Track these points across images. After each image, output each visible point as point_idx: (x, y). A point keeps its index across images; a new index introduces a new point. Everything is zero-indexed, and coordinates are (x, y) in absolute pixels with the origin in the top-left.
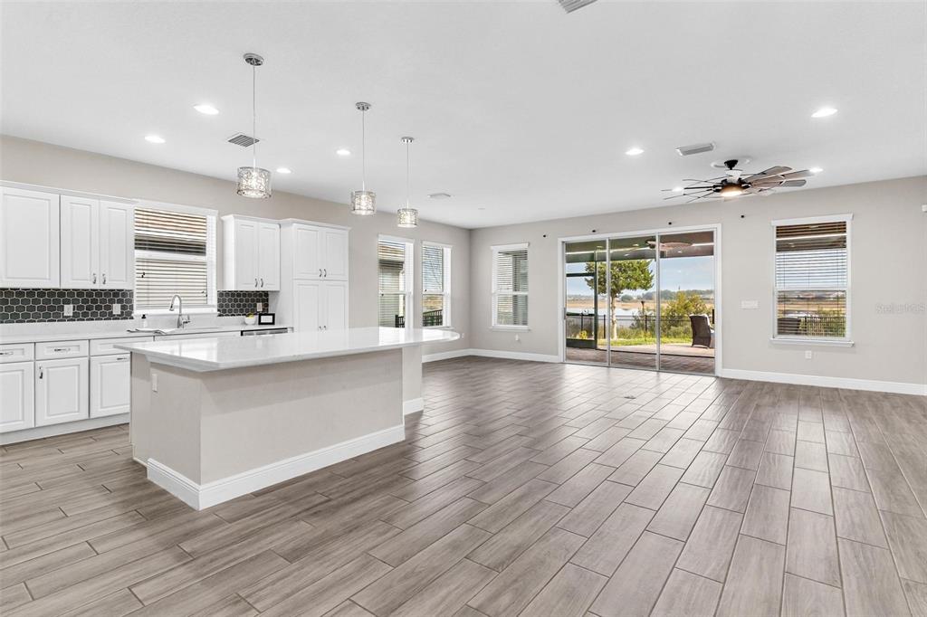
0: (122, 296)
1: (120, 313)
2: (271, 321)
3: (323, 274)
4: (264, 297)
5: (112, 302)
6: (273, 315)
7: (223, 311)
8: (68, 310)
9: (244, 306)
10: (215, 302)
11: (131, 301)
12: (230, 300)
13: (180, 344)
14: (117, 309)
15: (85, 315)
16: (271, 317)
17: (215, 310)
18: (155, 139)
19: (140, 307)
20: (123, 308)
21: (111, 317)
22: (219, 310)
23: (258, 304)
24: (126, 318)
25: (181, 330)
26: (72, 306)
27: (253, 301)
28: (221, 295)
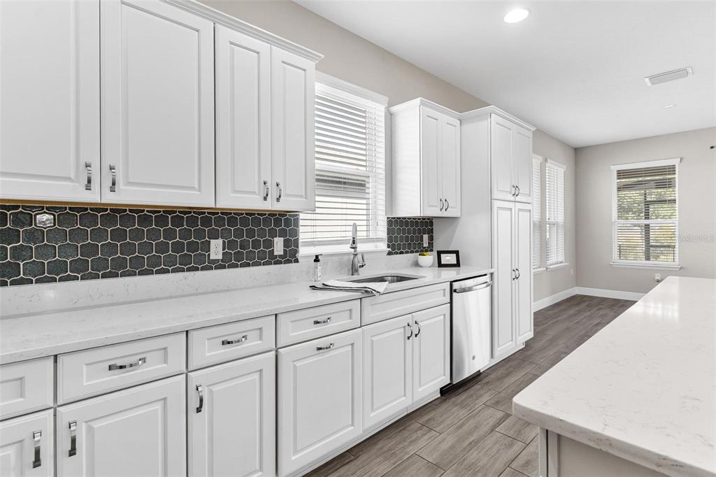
0: (283, 223)
1: (282, 253)
2: (454, 262)
3: (516, 193)
4: (429, 226)
5: (273, 234)
6: (457, 253)
7: (394, 247)
8: (216, 249)
9: (412, 239)
10: (384, 234)
11: (295, 232)
12: (399, 231)
14: (279, 246)
15: (239, 256)
16: (454, 256)
17: (383, 246)
20: (287, 243)
21: (272, 259)
22: (389, 247)
24: (289, 262)
26: (220, 241)
28: (391, 223)
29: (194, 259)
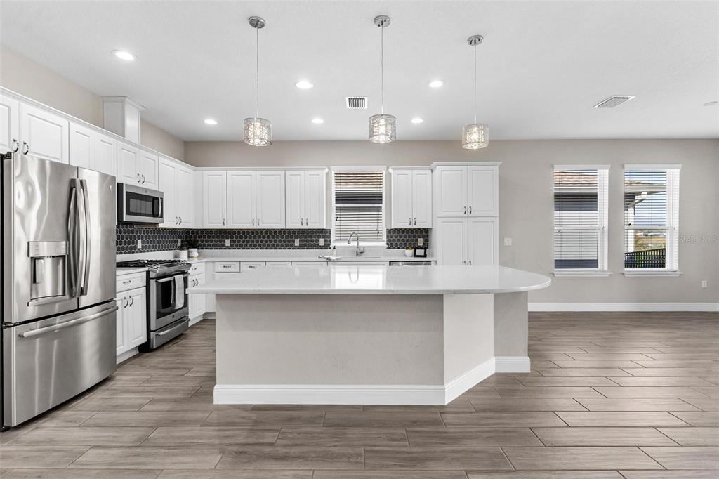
0: (325, 233)
1: (323, 245)
2: (423, 254)
3: (468, 211)
4: (425, 233)
5: (319, 237)
6: (425, 249)
7: (391, 245)
8: (297, 242)
9: (408, 241)
10: (385, 238)
11: (329, 237)
12: (396, 236)
13: (358, 269)
14: (322, 242)
15: (305, 245)
16: (424, 251)
17: (384, 244)
18: (317, 121)
19: (334, 241)
20: (325, 241)
21: (319, 247)
22: (387, 244)
23: (419, 239)
24: (327, 248)
25: (359, 258)
26: (298, 240)
27: (415, 236)
28: (389, 232)
29: (289, 245)
